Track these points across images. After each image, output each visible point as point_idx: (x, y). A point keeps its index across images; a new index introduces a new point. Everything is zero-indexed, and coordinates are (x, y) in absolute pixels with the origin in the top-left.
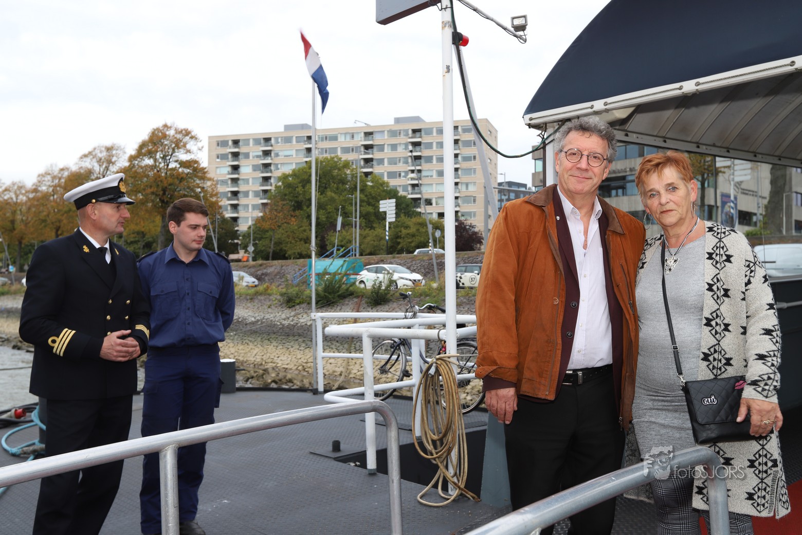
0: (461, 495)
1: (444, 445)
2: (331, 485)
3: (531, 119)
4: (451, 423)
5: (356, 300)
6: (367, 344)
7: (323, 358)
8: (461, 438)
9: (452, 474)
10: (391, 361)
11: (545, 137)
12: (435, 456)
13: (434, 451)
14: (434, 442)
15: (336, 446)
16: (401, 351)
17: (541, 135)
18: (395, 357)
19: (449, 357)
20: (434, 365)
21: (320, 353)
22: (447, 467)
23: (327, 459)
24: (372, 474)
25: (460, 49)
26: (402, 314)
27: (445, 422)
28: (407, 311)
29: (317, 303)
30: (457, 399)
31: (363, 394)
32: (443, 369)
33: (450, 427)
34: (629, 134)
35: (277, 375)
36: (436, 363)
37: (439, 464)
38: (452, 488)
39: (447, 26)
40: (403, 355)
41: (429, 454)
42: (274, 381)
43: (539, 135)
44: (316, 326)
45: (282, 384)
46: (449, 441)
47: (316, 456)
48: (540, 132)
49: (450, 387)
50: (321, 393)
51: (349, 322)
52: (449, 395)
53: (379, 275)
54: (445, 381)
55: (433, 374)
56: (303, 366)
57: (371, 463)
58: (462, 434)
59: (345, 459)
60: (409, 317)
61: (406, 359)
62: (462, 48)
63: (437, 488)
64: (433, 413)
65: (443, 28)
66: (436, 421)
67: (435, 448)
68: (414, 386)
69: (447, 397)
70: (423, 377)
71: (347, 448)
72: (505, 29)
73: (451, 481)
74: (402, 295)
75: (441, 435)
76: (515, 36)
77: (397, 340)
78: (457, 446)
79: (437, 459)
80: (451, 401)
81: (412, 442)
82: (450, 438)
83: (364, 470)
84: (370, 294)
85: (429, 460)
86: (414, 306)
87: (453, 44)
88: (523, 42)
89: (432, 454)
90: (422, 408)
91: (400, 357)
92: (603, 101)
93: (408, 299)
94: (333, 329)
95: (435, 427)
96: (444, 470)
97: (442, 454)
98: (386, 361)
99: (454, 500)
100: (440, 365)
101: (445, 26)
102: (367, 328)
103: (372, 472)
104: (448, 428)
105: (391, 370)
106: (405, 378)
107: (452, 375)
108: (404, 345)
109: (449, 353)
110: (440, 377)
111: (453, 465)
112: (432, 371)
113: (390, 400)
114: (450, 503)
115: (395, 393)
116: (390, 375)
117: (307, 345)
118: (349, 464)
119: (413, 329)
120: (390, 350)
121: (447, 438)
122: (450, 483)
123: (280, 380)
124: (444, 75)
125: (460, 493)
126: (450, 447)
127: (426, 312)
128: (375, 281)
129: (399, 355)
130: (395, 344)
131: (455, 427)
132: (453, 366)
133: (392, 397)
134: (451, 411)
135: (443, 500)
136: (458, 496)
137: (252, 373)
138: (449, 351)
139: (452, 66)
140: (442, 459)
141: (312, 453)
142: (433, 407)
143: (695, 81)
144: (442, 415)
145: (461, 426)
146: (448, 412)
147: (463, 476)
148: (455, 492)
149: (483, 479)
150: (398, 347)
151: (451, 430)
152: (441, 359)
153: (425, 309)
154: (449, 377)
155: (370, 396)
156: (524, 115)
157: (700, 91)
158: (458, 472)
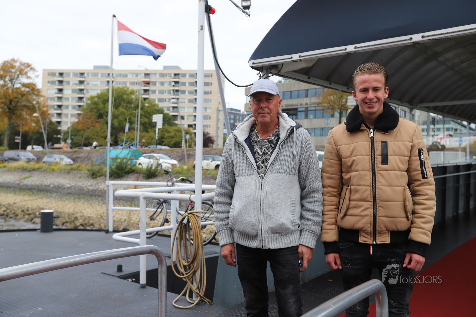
1: (191, 269)
2: (115, 295)
3: (253, 63)
4: (197, 255)
5: (136, 175)
6: (142, 202)
7: (113, 210)
8: (202, 264)
9: (195, 288)
10: (157, 213)
11: (261, 76)
12: (185, 276)
13: (184, 273)
14: (185, 267)
15: (120, 268)
16: (163, 206)
17: (259, 74)
18: (159, 210)
19: (196, 213)
20: (187, 217)
21: (111, 207)
22: (192, 283)
23: (113, 277)
24: (143, 287)
26: (165, 183)
27: (193, 253)
28: (168, 181)
29: (110, 176)
30: (200, 239)
31: (139, 234)
32: (192, 220)
33: (196, 257)
34: (311, 78)
35: (84, 221)
36: (188, 216)
37: (188, 281)
38: (196, 296)
39: (202, 0)
40: (165, 209)
41: (181, 274)
43: (258, 74)
44: (109, 190)
45: (87, 226)
46: (195, 266)
47: (105, 275)
48: (259, 72)
49: (196, 232)
50: (111, 232)
51: (132, 188)
52: (196, 236)
54: (193, 228)
55: (186, 223)
56: (101, 216)
57: (143, 279)
59: (125, 277)
60: (170, 185)
61: (167, 213)
62: (211, 15)
63: (186, 296)
64: (185, 248)
65: (200, 1)
66: (186, 253)
67: (186, 270)
68: (172, 229)
69: (195, 238)
70: (179, 225)
71: (127, 270)
72: (237, 6)
73: (195, 291)
74: (165, 171)
75: (190, 263)
76: (244, 12)
77: (161, 200)
78: (199, 270)
79: (186, 278)
80: (197, 241)
81: (170, 265)
82: (195, 265)
83: (138, 285)
84: (145, 171)
85: (181, 278)
86: (173, 179)
87: (206, 12)
88: (248, 16)
89: (183, 275)
90: (178, 245)
91: (163, 210)
92: (298, 55)
93: (169, 174)
94: (121, 192)
95: (186, 257)
96: (191, 285)
97: (190, 275)
98: (154, 212)
99: (197, 304)
100: (191, 218)
102: (143, 193)
103: (143, 286)
105: (157, 218)
106: (166, 223)
107: (198, 224)
108: (165, 203)
109: (197, 210)
110: (190, 224)
111: (196, 282)
112: (185, 221)
113: (156, 237)
114: (194, 306)
115: (158, 233)
116: (156, 221)
117: (103, 202)
118: (128, 280)
119: (173, 193)
120: (157, 206)
121: (193, 265)
122: (194, 293)
123: (86, 224)
124: (199, 32)
125: (201, 299)
126: (195, 270)
127: (181, 182)
128: (149, 164)
129: (162, 209)
130: (160, 202)
131: (199, 258)
132: (199, 218)
133: (157, 235)
134: (197, 247)
135: (189, 304)
136: (199, 301)
137: (67, 220)
138: (197, 208)
139: (204, 27)
140: (190, 278)
141: (103, 273)
142: (185, 244)
143: (354, 46)
144: (191, 250)
145: (203, 256)
146: (195, 248)
147: (203, 288)
148: (197, 299)
149: (215, 289)
150: (162, 204)
151: (196, 259)
152: (191, 213)
153: (179, 180)
154: (196, 225)
155: (144, 236)
156: (249, 60)
157: (357, 52)
158: (200, 286)
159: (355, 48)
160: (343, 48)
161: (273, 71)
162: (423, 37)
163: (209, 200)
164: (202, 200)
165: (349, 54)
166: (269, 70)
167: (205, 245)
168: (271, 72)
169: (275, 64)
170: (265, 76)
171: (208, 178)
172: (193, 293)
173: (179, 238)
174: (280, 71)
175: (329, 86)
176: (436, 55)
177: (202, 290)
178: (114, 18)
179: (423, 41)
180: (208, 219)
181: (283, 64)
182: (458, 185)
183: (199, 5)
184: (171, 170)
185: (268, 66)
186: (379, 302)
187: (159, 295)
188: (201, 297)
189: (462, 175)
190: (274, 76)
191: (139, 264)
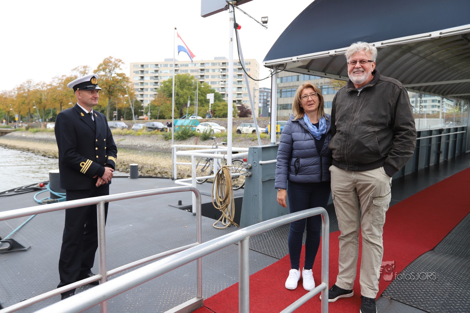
0: (232, 224)
2: (177, 219)
3: (266, 63)
4: (228, 195)
5: (195, 138)
6: (193, 159)
7: (177, 164)
8: (232, 201)
9: (228, 216)
10: (205, 167)
11: (272, 71)
12: (221, 208)
13: (220, 206)
14: (221, 202)
15: (180, 203)
18: (208, 165)
19: (228, 167)
20: (222, 170)
21: (176, 162)
23: (175, 208)
24: (195, 215)
25: (237, 31)
26: (211, 146)
27: (226, 193)
28: (213, 145)
30: (230, 184)
31: (191, 181)
32: (225, 171)
33: (228, 196)
34: (310, 71)
35: (161, 170)
36: (222, 169)
37: (223, 212)
41: (218, 207)
42: (159, 173)
43: (269, 71)
44: (174, 150)
46: (227, 202)
47: (171, 207)
48: (270, 69)
49: (228, 179)
50: (175, 179)
53: (206, 127)
54: (226, 177)
55: (221, 173)
58: (233, 199)
59: (184, 209)
60: (214, 148)
61: (212, 166)
63: (222, 221)
64: (221, 190)
66: (222, 193)
67: (221, 205)
70: (217, 175)
71: (184, 204)
72: (258, 22)
73: (227, 218)
74: (211, 138)
75: (224, 199)
76: (263, 26)
78: (230, 204)
80: (228, 185)
81: (211, 202)
83: (192, 213)
84: (202, 135)
85: (218, 209)
86: (217, 143)
87: (234, 28)
88: (266, 28)
89: (220, 207)
90: (216, 188)
91: (210, 165)
92: (296, 57)
93: (214, 140)
95: (221, 196)
96: (225, 214)
97: (224, 207)
98: (204, 166)
99: (228, 226)
101: (231, 20)
102: (194, 153)
104: (227, 197)
105: (206, 171)
106: (212, 174)
107: (229, 174)
108: (212, 160)
110: (224, 174)
111: (228, 212)
113: (206, 183)
114: (226, 227)
115: (207, 180)
118: (185, 211)
119: (216, 154)
120: (206, 162)
124: (230, 42)
125: (231, 223)
126: (227, 204)
127: (222, 146)
128: (204, 129)
131: (230, 196)
132: (230, 171)
135: (223, 226)
136: (230, 225)
137: (150, 169)
138: (228, 164)
140: (224, 209)
141: (169, 205)
143: (334, 50)
144: (224, 191)
146: (227, 190)
148: (229, 223)
149: (241, 218)
150: (209, 161)
152: (224, 167)
153: (221, 144)
154: (228, 176)
155: (194, 182)
156: (263, 61)
157: (337, 55)
158: (230, 215)
159: (336, 52)
160: (327, 52)
161: (281, 68)
162: (382, 44)
164: (232, 158)
165: (331, 56)
166: (277, 67)
169: (281, 64)
170: (275, 72)
172: (227, 220)
173: (217, 184)
174: (285, 68)
175: (324, 76)
177: (232, 217)
179: (383, 46)
181: (286, 64)
182: (430, 145)
183: (230, 23)
184: (215, 137)
185: (277, 65)
188: (231, 222)
190: (283, 71)
191: (192, 200)
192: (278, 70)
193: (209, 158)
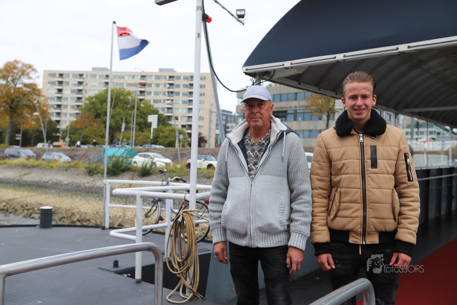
0: (194, 296)
1: (185, 265)
2: (111, 290)
3: (247, 70)
4: (190, 252)
5: (131, 173)
6: (139, 200)
7: (109, 207)
9: (189, 284)
10: (151, 211)
11: (254, 81)
12: (179, 272)
13: (178, 269)
14: (179, 263)
15: (116, 264)
16: (158, 205)
17: (252, 80)
18: (154, 208)
19: (191, 211)
20: (181, 216)
21: (108, 204)
22: (186, 279)
23: (109, 272)
24: (138, 282)
26: (160, 183)
27: (187, 250)
28: (163, 181)
29: (108, 173)
30: (194, 237)
31: (135, 231)
32: (187, 218)
33: (190, 254)
34: (301, 83)
35: (81, 216)
36: (183, 215)
37: (182, 277)
38: (189, 292)
39: (200, 9)
40: (160, 207)
41: (175, 270)
43: (251, 80)
44: (106, 188)
45: (84, 222)
46: (189, 263)
47: (102, 271)
48: (252, 78)
49: (190, 229)
50: (107, 229)
51: (127, 187)
52: (190, 234)
53: (146, 159)
54: (188, 226)
55: (180, 221)
56: (97, 212)
57: (138, 275)
59: (121, 273)
60: (164, 185)
61: (161, 210)
62: (207, 23)
63: (179, 291)
64: (179, 245)
65: (197, 10)
66: (181, 250)
67: (180, 267)
68: (166, 227)
69: (189, 236)
70: (174, 223)
71: (123, 265)
72: (233, 15)
73: (188, 287)
74: (160, 171)
75: (183, 259)
76: (238, 21)
77: (156, 199)
78: (193, 266)
79: (180, 274)
80: (191, 238)
82: (189, 262)
83: (133, 280)
84: (140, 169)
85: (175, 274)
86: (167, 178)
87: (203, 20)
88: (243, 25)
89: (177, 271)
90: (172, 242)
92: (289, 62)
93: (164, 173)
94: (118, 191)
95: (180, 254)
96: (184, 281)
97: (184, 271)
98: (149, 210)
99: (190, 300)
100: (185, 216)
101: (198, 9)
102: (140, 192)
103: (139, 281)
104: (188, 255)
105: (152, 216)
106: (160, 221)
107: (192, 222)
108: (160, 201)
109: (191, 209)
110: (185, 222)
111: (190, 278)
112: (180, 220)
114: (187, 301)
115: (153, 231)
116: (150, 218)
117: (100, 198)
118: (124, 276)
119: (167, 192)
120: (152, 205)
121: (187, 261)
122: (188, 289)
123: (82, 220)
124: (196, 39)
126: (189, 267)
127: (175, 182)
128: (143, 162)
129: (157, 207)
130: (155, 201)
131: (193, 254)
132: (193, 217)
133: (151, 232)
134: (190, 244)
135: (182, 299)
136: (192, 297)
137: (64, 215)
138: (191, 207)
139: (201, 34)
140: (183, 274)
141: (100, 268)
142: (179, 242)
143: (343, 54)
144: (185, 247)
145: (196, 254)
146: (188, 245)
147: (196, 284)
148: (190, 294)
149: (207, 286)
150: (156, 203)
151: (190, 256)
152: (186, 212)
153: (174, 180)
154: (190, 224)
155: (140, 233)
156: (243, 66)
157: (346, 60)
158: (193, 282)
159: (344, 56)
160: (333, 56)
161: (265, 77)
162: (409, 47)
163: (202, 200)
164: (197, 200)
165: (338, 62)
166: (261, 76)
167: (198, 242)
168: (263, 77)
169: (268, 71)
170: (258, 82)
171: (200, 177)
173: (173, 236)
174: (272, 77)
175: (318, 91)
176: (420, 63)
177: (195, 285)
178: (115, 24)
179: (409, 51)
180: (202, 217)
181: (275, 71)
182: (440, 188)
183: (196, 13)
184: (165, 170)
185: (260, 73)
186: (367, 300)
187: (156, 290)
188: (194, 292)
189: (444, 178)
190: (267, 82)
191: (134, 259)
192: (262, 79)
193: (157, 199)
